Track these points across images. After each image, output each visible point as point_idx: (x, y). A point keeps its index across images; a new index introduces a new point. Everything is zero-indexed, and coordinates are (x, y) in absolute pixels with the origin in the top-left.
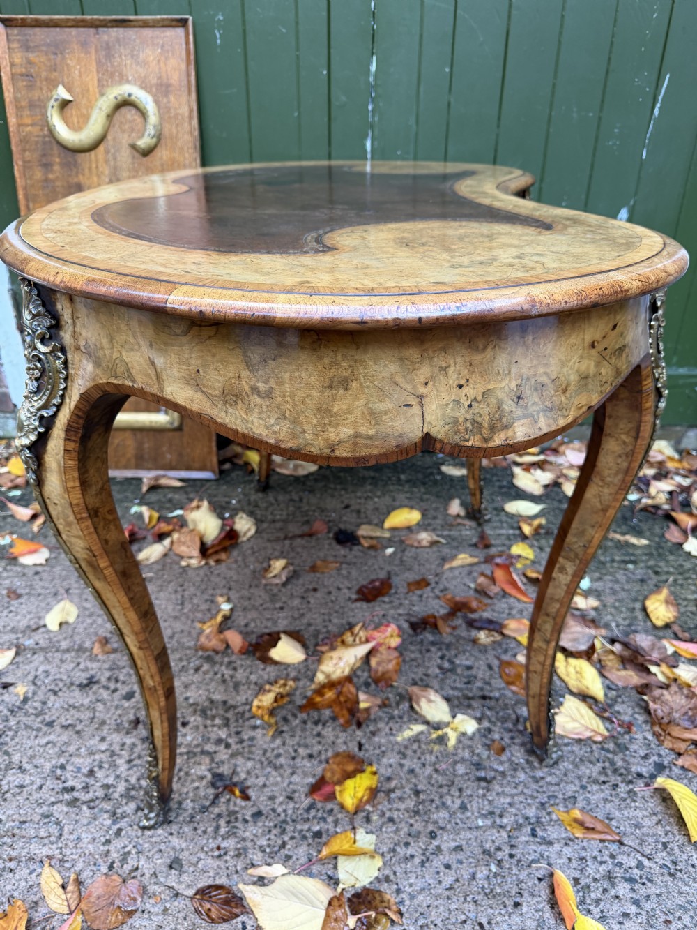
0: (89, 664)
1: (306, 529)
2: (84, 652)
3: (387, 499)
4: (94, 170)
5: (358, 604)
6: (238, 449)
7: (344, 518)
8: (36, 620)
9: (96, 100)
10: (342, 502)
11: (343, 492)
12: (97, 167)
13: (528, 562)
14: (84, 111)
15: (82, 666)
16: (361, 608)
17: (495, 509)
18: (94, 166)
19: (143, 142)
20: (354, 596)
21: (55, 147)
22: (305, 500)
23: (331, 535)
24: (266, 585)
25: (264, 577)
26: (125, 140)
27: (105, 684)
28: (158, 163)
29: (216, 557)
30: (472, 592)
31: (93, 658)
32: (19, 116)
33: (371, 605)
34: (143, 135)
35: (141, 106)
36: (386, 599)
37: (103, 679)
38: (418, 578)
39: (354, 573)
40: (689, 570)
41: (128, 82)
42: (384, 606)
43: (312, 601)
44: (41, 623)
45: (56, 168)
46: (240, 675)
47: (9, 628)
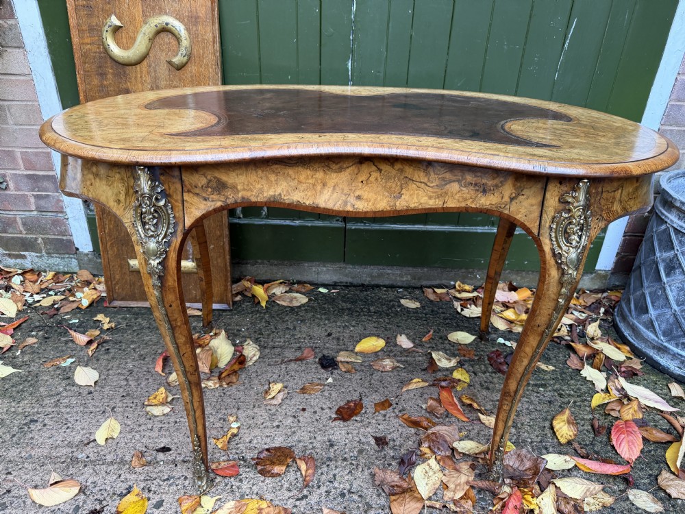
0: (128, 476)
1: (298, 354)
2: (124, 465)
3: (360, 329)
4: (139, 79)
5: (337, 423)
6: (248, 284)
7: (327, 345)
8: (88, 435)
9: (141, 27)
10: (326, 330)
11: (327, 322)
12: (141, 77)
13: (466, 385)
14: (132, 35)
15: (122, 478)
16: (339, 427)
17: (441, 338)
18: (139, 76)
19: (177, 60)
20: (334, 416)
21: (109, 61)
22: (298, 329)
23: (317, 360)
24: (266, 405)
25: (265, 398)
26: (163, 57)
28: (189, 75)
29: (228, 380)
30: (423, 412)
31: (131, 470)
32: (81, 37)
33: (346, 424)
34: (177, 55)
35: (176, 32)
36: (358, 418)
38: (383, 399)
39: (334, 394)
40: (585, 393)
41: (166, 14)
42: (356, 424)
43: (301, 419)
44: (92, 438)
45: (110, 76)
46: (245, 486)
47: (66, 442)
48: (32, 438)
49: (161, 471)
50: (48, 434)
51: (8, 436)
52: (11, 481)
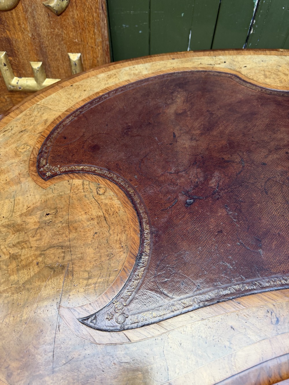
4: (18, 27)
12: (19, 24)
18: (17, 23)
19: (54, 4)
28: (71, 21)
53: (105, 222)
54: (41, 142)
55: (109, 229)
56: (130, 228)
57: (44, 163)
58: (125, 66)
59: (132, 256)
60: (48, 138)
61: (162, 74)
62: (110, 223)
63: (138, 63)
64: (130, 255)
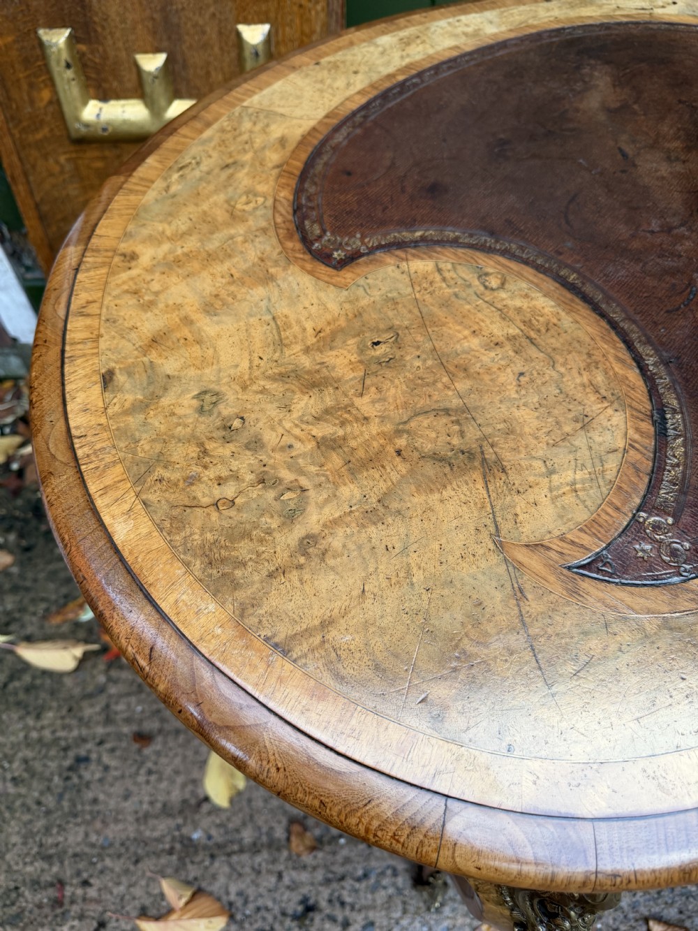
0: (294, 875)
2: (279, 850)
8: (190, 787)
15: (286, 880)
27: (328, 911)
31: (296, 862)
37: (323, 904)
44: (201, 793)
47: (159, 805)
48: (95, 801)
49: (347, 860)
50: (118, 789)
51: (50, 798)
52: (98, 901)
53: (533, 348)
54: (288, 185)
55: (552, 363)
56: (604, 356)
57: (318, 232)
58: (434, 19)
59: (641, 416)
60: (304, 176)
61: (533, 31)
62: (550, 350)
63: (465, 12)
64: (632, 415)
